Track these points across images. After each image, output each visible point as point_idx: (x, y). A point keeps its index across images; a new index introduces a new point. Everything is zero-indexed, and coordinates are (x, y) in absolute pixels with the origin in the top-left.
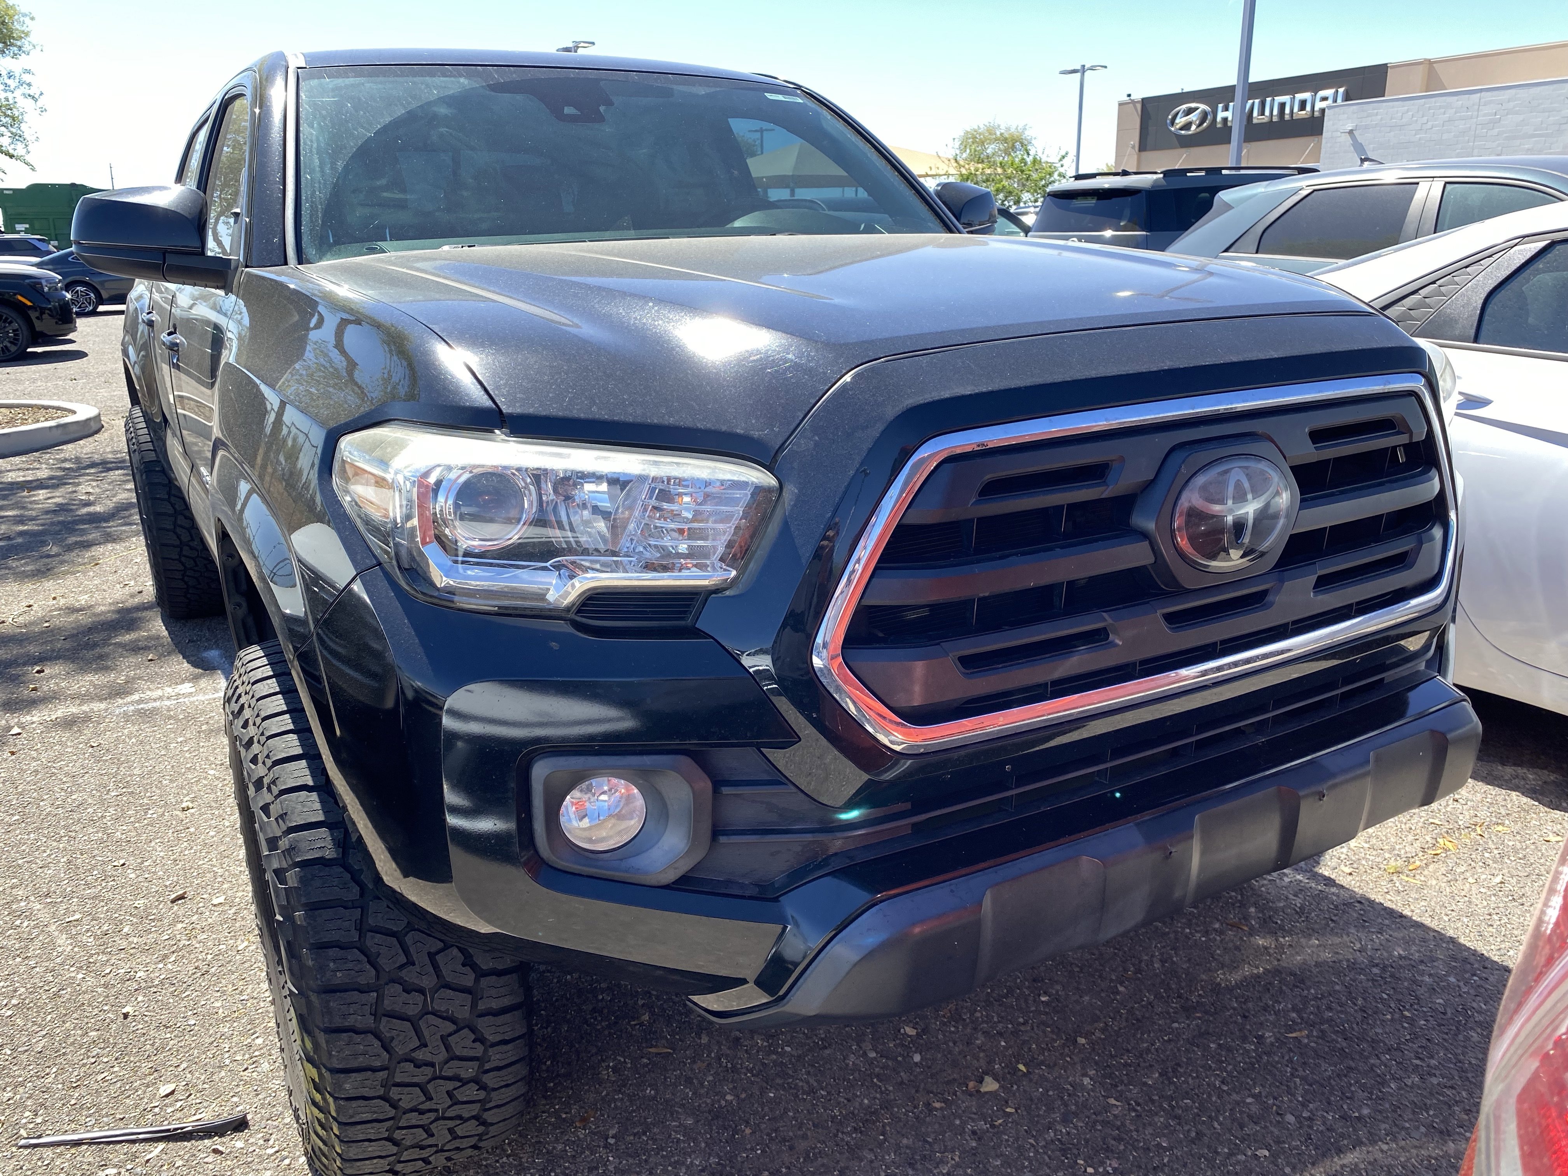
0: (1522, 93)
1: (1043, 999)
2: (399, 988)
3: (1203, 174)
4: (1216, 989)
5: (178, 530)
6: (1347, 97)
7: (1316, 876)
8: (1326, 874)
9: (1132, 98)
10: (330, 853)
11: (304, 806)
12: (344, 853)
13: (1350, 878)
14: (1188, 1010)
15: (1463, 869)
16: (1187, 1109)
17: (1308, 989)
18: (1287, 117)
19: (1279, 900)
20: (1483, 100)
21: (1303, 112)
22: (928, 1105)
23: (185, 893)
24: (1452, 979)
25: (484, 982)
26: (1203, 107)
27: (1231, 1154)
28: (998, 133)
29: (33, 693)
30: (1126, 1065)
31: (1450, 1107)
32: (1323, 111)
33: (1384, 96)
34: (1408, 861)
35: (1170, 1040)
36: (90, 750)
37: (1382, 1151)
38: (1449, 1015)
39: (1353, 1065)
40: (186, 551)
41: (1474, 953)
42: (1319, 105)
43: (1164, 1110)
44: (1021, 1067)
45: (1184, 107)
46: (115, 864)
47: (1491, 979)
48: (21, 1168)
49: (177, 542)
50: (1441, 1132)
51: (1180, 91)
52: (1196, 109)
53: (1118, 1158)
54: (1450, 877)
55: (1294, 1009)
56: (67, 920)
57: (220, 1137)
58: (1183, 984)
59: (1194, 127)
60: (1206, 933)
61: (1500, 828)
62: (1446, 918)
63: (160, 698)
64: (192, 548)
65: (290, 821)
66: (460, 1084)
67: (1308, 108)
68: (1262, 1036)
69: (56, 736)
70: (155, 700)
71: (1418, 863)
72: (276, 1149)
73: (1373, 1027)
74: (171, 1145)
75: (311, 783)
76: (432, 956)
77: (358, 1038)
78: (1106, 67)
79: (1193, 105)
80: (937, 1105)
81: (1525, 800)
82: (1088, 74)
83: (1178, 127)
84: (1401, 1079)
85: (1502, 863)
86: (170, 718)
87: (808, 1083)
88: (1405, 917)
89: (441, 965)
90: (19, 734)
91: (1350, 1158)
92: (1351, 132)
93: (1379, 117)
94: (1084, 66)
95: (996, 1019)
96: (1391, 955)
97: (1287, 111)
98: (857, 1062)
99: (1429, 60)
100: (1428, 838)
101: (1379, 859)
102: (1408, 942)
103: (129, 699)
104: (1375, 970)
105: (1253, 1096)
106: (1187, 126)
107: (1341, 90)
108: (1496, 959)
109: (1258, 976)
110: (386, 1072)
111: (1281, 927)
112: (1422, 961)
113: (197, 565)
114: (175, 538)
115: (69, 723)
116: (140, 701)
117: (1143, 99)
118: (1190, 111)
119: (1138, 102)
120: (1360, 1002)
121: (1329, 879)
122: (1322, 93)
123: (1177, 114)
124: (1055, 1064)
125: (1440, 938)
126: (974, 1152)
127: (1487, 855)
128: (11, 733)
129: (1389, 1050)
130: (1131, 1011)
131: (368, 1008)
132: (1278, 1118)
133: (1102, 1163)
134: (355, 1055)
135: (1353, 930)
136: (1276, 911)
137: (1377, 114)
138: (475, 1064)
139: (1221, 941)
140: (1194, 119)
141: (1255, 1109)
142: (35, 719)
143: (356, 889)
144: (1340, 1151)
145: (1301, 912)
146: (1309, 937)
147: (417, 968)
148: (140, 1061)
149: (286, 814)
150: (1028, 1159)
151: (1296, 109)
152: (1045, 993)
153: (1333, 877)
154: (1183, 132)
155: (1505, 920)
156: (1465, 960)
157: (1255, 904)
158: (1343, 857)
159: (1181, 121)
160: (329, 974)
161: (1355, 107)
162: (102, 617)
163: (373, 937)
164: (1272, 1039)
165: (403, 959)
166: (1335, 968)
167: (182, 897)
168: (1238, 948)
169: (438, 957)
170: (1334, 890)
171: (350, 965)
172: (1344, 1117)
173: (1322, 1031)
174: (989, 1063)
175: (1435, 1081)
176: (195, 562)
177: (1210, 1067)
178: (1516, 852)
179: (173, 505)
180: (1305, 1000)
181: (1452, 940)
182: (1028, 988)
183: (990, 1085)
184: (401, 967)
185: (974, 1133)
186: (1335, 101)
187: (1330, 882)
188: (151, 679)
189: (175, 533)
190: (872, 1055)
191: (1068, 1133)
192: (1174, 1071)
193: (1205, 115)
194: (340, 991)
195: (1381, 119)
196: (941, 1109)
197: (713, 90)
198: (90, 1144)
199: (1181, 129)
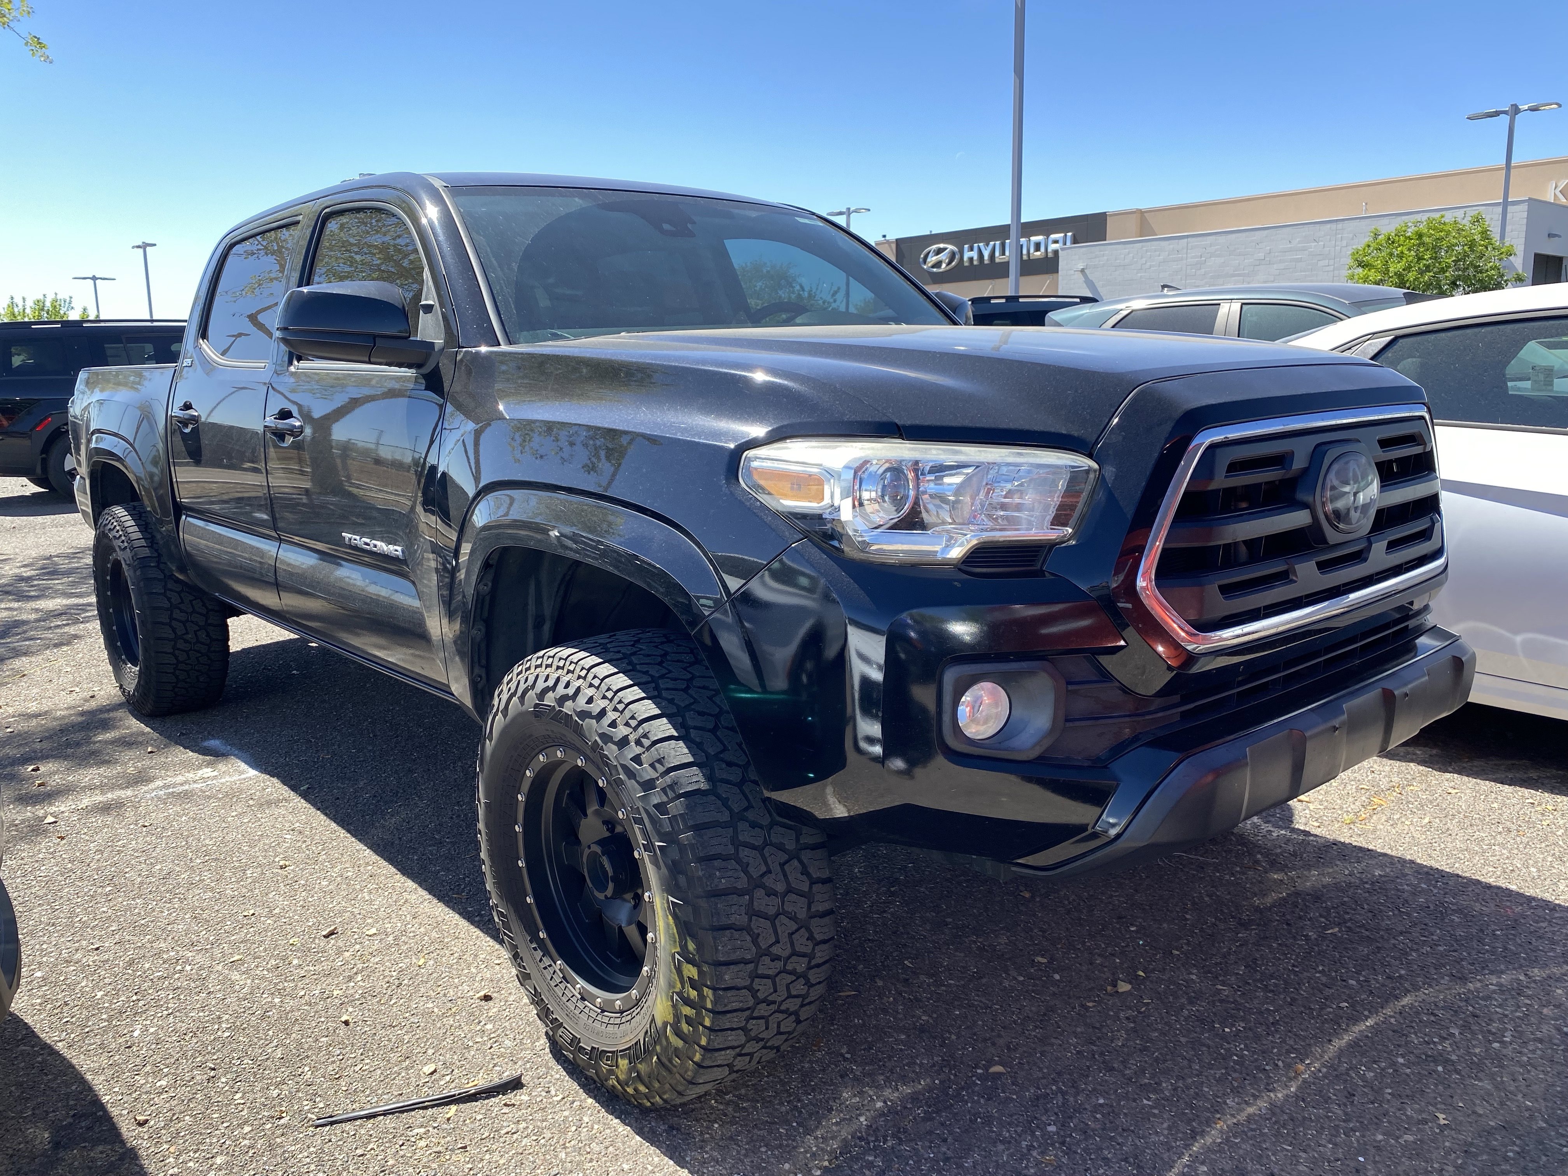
0: (1222, 239)
1: (1132, 929)
2: (763, 892)
3: (1003, 301)
4: (1257, 909)
5: (174, 623)
6: (1075, 241)
7: (1294, 830)
8: (1302, 828)
9: (887, 238)
10: (704, 786)
11: (676, 751)
12: (714, 786)
13: (1320, 830)
14: (1244, 925)
15: (1398, 816)
16: (1276, 985)
17: (1325, 902)
18: (1025, 257)
19: (1275, 848)
20: (1190, 245)
21: (1038, 253)
22: (1082, 1006)
23: (336, 928)
24: (1423, 886)
25: (816, 888)
26: (950, 247)
27: (1321, 1009)
28: (765, 271)
29: (42, 788)
30: (1216, 964)
31: (1458, 963)
32: (1056, 252)
33: (1105, 240)
34: (1356, 814)
35: (1241, 945)
36: (144, 829)
37: (1425, 994)
38: (1432, 908)
39: (1380, 945)
40: (181, 644)
41: (1431, 868)
42: (1052, 247)
43: (1260, 988)
44: (1141, 973)
45: (934, 247)
46: (246, 914)
47: (1450, 883)
48: (330, 1141)
49: (172, 636)
50: (1460, 978)
51: (928, 233)
52: (945, 249)
53: (1242, 1021)
54: (1391, 822)
55: (1321, 916)
56: (232, 960)
57: (503, 1095)
58: (1233, 909)
59: (944, 265)
60: (1233, 875)
61: (1412, 788)
62: (1401, 849)
63: (186, 782)
64: (186, 641)
65: (669, 763)
66: (794, 978)
67: (1043, 249)
68: (1307, 935)
69: (98, 820)
70: (182, 785)
71: (1364, 816)
72: (561, 1096)
73: (1383, 920)
74: (461, 1106)
75: (676, 734)
76: (782, 865)
77: (736, 934)
78: (869, 210)
79: (942, 246)
80: (1090, 1004)
81: (1421, 768)
82: (853, 215)
83: (930, 265)
84: (1417, 950)
85: (1423, 809)
86: (209, 797)
87: (981, 1001)
88: (1372, 850)
89: (788, 873)
90: (56, 822)
91: (1406, 1001)
92: (1082, 271)
93: (1105, 258)
94: (849, 209)
95: (1103, 946)
96: (1374, 876)
97: (1025, 252)
98: (1012, 984)
99: (1140, 210)
100: (1363, 798)
101: (1335, 815)
102: (1382, 866)
103: (152, 786)
104: (1367, 886)
105: (1320, 972)
106: (938, 264)
107: (1069, 234)
108: (1448, 870)
109: (1284, 899)
110: (753, 964)
111: (1286, 866)
112: (1397, 877)
113: (189, 658)
114: (171, 632)
115: (105, 809)
116: (165, 786)
117: (897, 240)
118: (939, 251)
119: (892, 242)
120: (1366, 906)
121: (1304, 831)
122: (1054, 236)
123: (929, 253)
124: (1164, 969)
125: (1402, 861)
126: (1135, 1030)
127: (1411, 806)
128: (46, 821)
129: (1401, 933)
130: (1202, 930)
131: (743, 908)
132: (1344, 983)
133: (1234, 1025)
134: (734, 949)
135: (1338, 863)
136: (1277, 855)
137: (1103, 255)
138: (806, 960)
139: (1246, 878)
140: (944, 258)
141: (1324, 979)
142: (62, 809)
143: (727, 813)
144: (1397, 998)
145: (1294, 854)
146: (1309, 870)
147: (773, 876)
148: (385, 1053)
149: (663, 758)
150: (1178, 1029)
151: (1032, 251)
152: (1132, 925)
153: (1307, 829)
154: (935, 270)
155: (1443, 846)
156: (1427, 873)
157: (1259, 852)
158: (1308, 816)
159: (932, 259)
160: (716, 880)
161: (1084, 249)
162: (67, 721)
163: (743, 850)
164: (1315, 936)
165: (764, 869)
166: (1337, 886)
167: (332, 933)
168: (1260, 882)
169: (786, 867)
170: (1311, 838)
171: (730, 873)
172: (1389, 977)
173: (1348, 927)
174: (1113, 974)
175: (1441, 948)
176: (188, 655)
177: (1280, 959)
178: (1431, 802)
179: (169, 599)
180: (1328, 910)
181: (1412, 862)
182: (1117, 923)
183: (1124, 987)
184: (763, 875)
185: (1128, 1018)
186: (1065, 244)
187: (1307, 833)
188: (165, 767)
189: (171, 626)
190: (1022, 979)
191: (1198, 1010)
192: (1255, 963)
193: (953, 255)
194: (724, 895)
195: (1108, 260)
196: (1094, 1006)
197: (760, 214)
198: (384, 1115)
199: (933, 267)
